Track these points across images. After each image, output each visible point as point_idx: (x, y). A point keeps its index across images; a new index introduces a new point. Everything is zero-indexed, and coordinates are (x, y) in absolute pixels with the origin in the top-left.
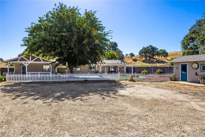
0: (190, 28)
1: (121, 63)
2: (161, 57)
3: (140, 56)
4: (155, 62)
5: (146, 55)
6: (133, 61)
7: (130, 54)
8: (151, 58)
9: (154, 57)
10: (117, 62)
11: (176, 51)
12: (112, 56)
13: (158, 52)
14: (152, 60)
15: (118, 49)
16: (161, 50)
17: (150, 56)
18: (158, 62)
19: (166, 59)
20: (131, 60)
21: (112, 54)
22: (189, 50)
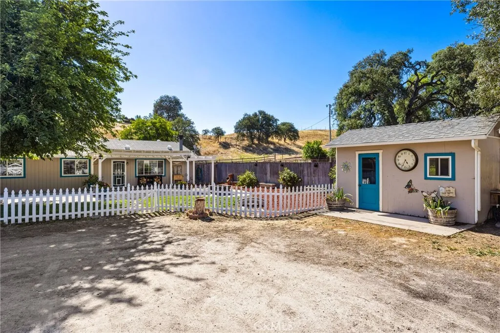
0: (351, 69)
1: (181, 149)
2: (285, 139)
3: (238, 137)
4: (271, 151)
5: (251, 133)
6: (220, 148)
7: (213, 130)
8: (262, 142)
9: (270, 139)
10: (169, 146)
11: (314, 128)
12: (157, 130)
13: (277, 127)
14: (265, 145)
15: (182, 115)
16: (284, 124)
17: (259, 136)
18: (279, 150)
19: (295, 145)
20: (217, 144)
21: (158, 125)
22: (353, 120)
